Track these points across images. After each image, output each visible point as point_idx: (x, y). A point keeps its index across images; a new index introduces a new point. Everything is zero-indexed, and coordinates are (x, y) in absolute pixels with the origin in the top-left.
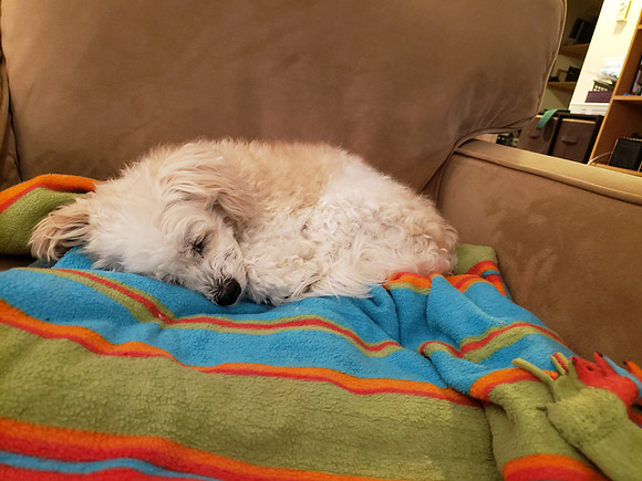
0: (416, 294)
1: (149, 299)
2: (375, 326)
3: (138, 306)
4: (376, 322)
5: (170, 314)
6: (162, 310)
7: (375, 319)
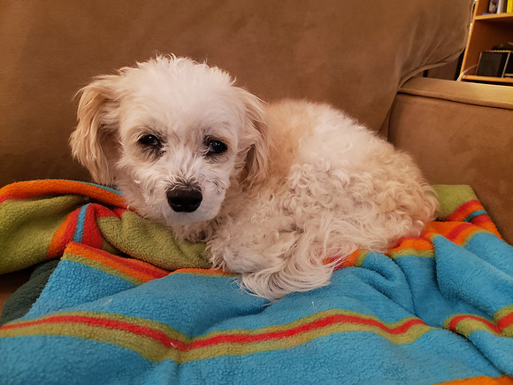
0: (420, 258)
1: (157, 327)
2: (391, 304)
3: (147, 342)
4: (390, 297)
5: (182, 338)
6: (172, 335)
7: (387, 294)
